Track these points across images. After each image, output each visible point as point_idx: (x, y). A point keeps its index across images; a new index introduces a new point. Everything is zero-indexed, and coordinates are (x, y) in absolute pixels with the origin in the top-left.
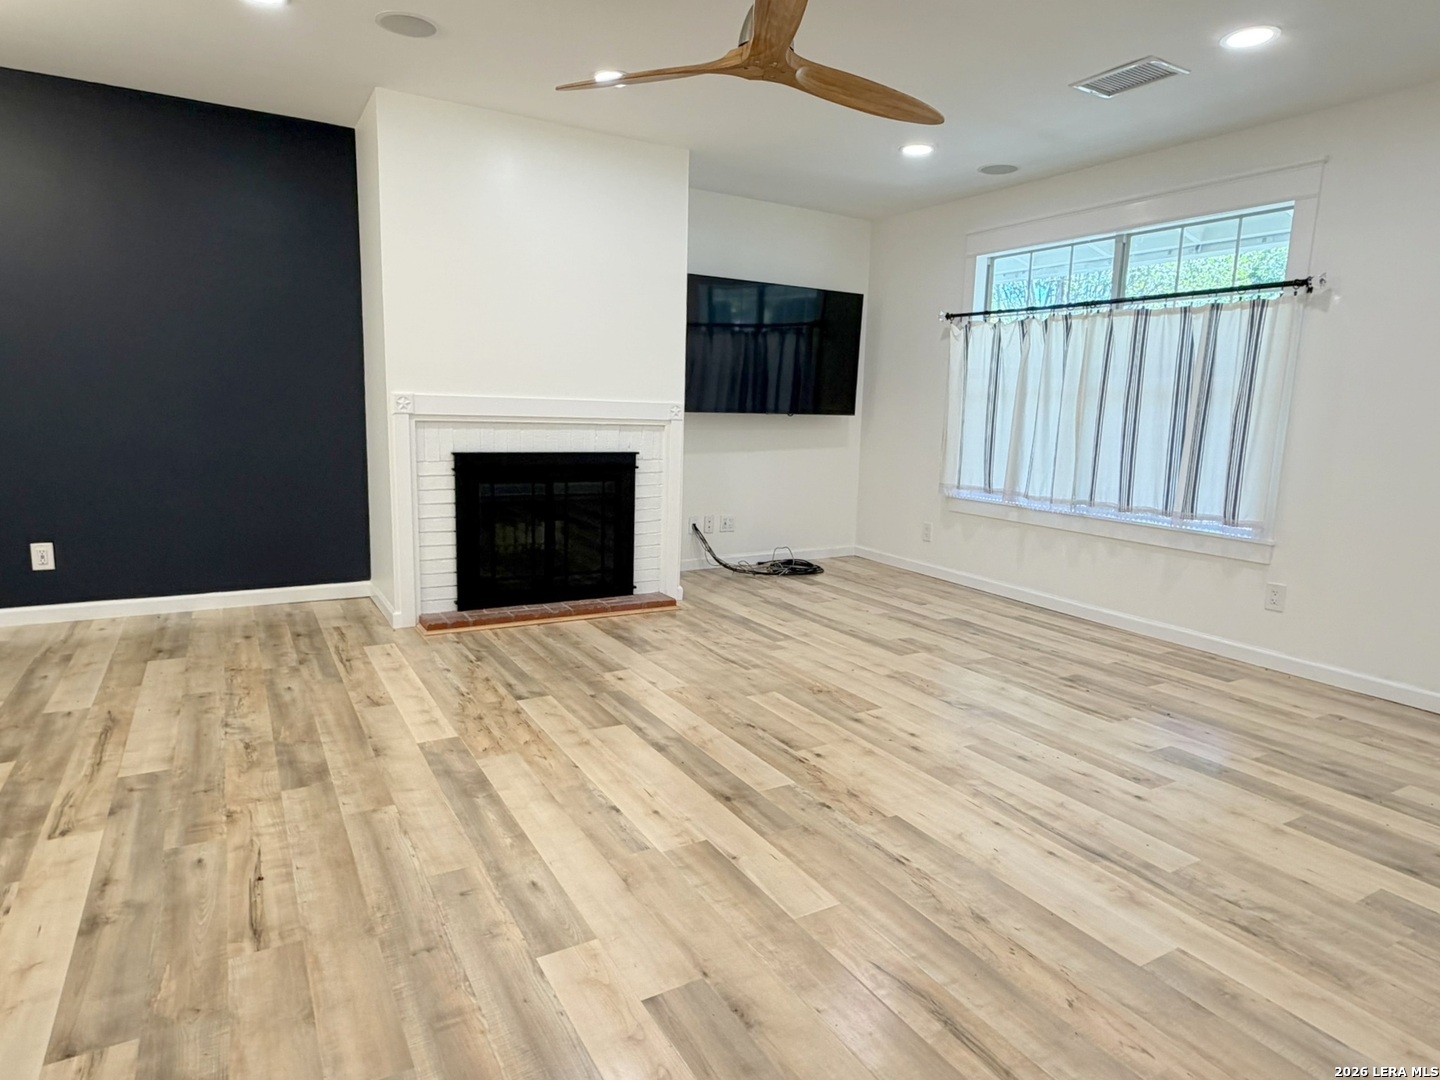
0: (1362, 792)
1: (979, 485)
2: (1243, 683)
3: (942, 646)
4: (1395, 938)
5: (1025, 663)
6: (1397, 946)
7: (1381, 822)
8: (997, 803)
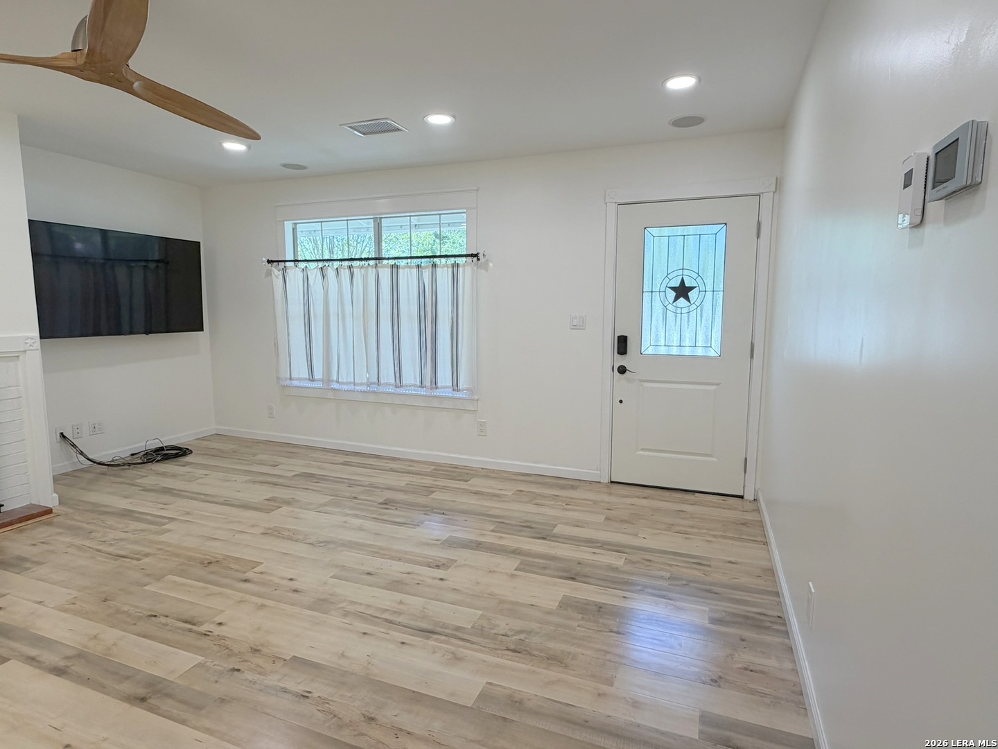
0: (541, 536)
1: (304, 377)
2: (474, 481)
3: (297, 498)
4: (576, 624)
5: (355, 498)
6: (578, 628)
7: (553, 552)
8: (361, 616)
